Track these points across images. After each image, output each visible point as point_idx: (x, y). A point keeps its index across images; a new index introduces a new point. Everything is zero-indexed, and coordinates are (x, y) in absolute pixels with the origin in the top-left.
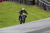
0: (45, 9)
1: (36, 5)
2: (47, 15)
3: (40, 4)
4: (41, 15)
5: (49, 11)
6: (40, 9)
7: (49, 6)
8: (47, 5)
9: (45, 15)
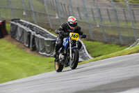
0: (34, 49)
1: (8, 37)
2: (39, 64)
3: (19, 34)
4: (22, 65)
5: (44, 53)
6: (20, 48)
7: (46, 39)
8: (38, 36)
9: (34, 65)
